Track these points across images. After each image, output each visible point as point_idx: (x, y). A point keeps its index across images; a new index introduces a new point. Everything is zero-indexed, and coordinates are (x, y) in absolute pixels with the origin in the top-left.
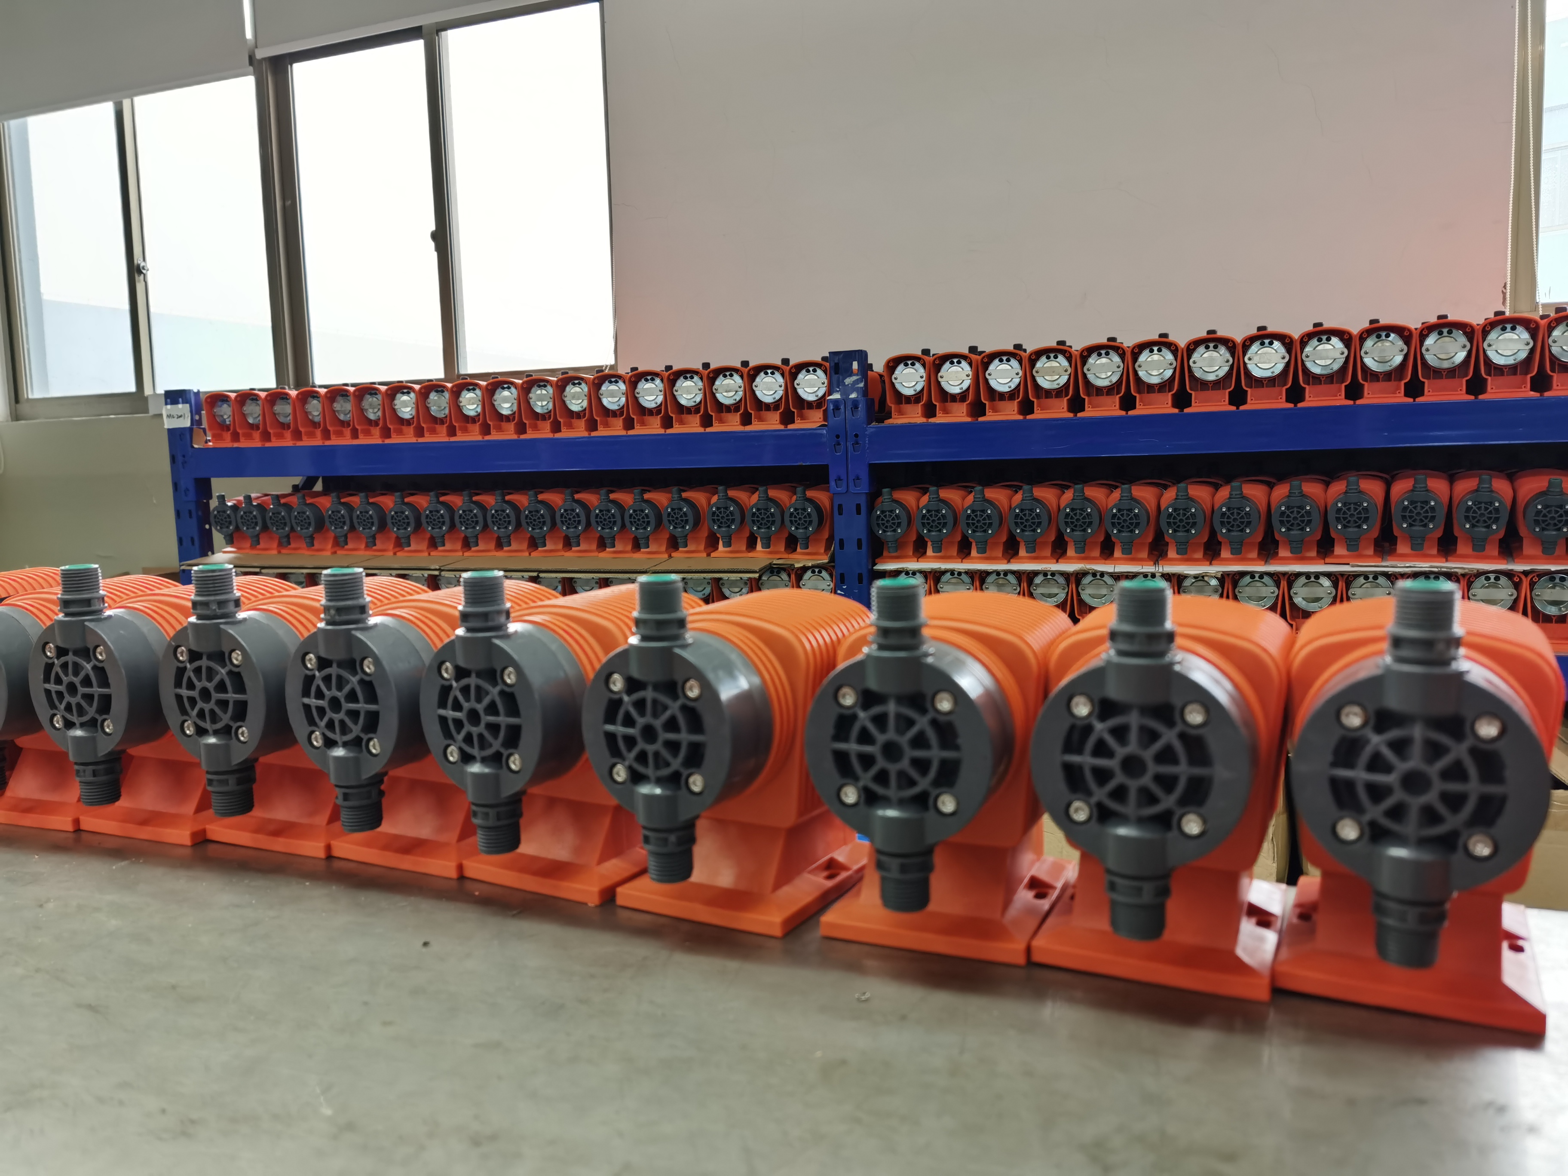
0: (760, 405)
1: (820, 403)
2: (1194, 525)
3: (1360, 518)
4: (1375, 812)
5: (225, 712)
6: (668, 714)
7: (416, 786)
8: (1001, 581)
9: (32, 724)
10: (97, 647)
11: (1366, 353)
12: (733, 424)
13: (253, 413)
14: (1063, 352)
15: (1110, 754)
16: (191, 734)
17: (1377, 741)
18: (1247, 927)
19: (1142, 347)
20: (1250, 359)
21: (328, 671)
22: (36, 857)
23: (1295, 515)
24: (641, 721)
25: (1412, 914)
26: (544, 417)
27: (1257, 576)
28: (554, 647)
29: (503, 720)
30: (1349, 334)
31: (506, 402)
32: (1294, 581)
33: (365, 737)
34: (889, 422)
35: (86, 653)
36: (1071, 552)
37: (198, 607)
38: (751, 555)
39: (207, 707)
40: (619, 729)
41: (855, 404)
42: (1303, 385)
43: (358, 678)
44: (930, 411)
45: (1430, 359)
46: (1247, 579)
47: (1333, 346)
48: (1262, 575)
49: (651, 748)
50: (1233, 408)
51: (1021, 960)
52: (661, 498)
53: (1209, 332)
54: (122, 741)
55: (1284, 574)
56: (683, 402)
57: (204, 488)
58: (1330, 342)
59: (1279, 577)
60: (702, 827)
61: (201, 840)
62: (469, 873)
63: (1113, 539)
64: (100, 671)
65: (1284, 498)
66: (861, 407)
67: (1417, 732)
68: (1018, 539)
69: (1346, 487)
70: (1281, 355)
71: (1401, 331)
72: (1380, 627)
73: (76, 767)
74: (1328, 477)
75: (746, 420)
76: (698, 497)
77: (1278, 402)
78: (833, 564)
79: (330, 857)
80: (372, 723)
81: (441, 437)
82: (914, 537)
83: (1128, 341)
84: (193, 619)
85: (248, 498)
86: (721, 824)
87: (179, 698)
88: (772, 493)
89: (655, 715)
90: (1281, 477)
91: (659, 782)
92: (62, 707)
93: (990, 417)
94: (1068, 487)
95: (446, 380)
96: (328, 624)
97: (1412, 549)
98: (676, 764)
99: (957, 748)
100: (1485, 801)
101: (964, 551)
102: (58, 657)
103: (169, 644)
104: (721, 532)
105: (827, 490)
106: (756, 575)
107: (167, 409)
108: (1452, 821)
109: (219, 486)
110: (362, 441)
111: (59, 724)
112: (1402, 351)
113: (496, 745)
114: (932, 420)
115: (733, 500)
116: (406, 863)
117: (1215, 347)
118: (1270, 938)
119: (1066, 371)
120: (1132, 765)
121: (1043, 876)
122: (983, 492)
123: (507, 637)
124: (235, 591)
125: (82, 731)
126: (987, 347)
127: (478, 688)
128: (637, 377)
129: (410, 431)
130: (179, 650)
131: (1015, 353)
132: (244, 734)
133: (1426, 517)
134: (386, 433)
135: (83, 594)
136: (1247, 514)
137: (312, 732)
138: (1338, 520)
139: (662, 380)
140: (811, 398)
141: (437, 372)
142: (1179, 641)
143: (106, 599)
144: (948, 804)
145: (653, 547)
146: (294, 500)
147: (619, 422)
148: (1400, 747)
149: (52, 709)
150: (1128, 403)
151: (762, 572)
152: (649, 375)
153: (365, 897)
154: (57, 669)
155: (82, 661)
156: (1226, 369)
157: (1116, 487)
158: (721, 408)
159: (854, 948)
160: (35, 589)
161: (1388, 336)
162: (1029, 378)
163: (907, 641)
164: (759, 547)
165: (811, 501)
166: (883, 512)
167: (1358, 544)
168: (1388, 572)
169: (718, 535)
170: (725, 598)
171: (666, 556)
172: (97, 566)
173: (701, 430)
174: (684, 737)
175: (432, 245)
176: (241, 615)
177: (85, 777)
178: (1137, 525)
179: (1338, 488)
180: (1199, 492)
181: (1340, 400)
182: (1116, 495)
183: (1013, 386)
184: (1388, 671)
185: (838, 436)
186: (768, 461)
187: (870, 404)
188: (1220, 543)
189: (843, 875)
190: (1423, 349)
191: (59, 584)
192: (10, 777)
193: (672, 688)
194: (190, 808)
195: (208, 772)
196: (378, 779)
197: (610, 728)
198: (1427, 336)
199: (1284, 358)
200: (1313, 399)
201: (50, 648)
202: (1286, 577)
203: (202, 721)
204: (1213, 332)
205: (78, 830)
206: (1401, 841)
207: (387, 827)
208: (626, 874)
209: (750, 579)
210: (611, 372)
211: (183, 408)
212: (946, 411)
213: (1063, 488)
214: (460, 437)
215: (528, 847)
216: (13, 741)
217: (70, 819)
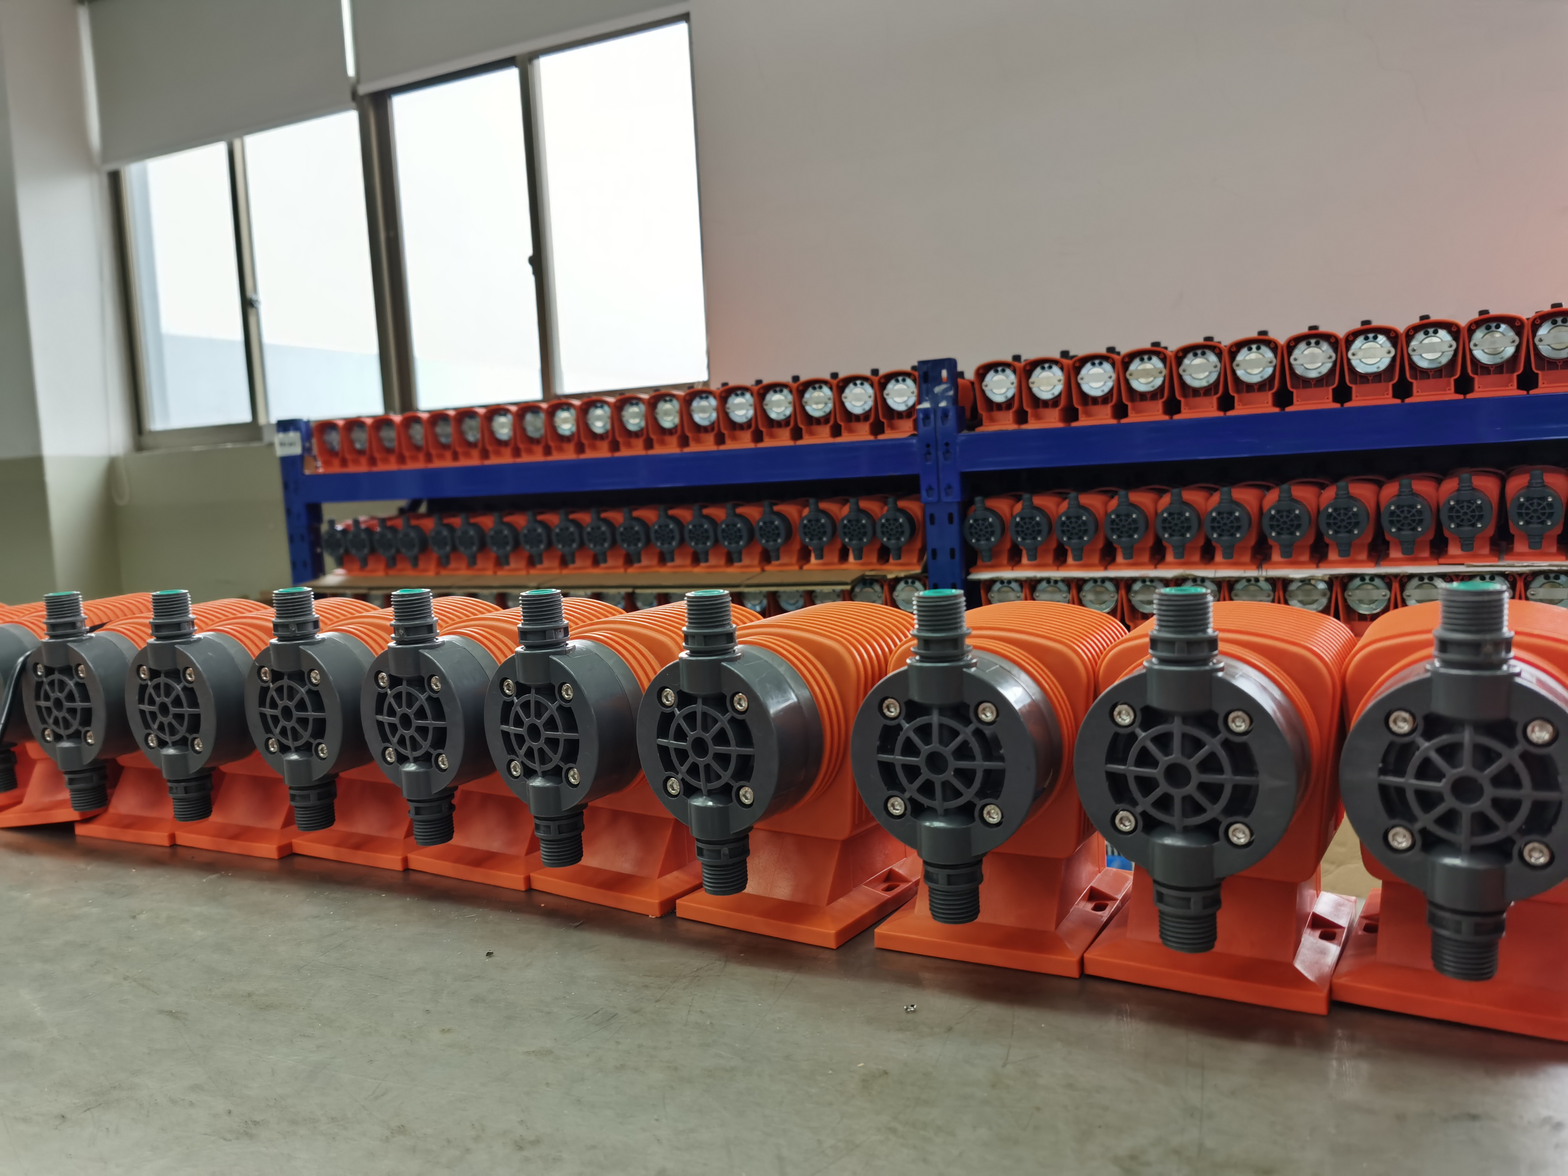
0: (850, 417)
1: (910, 412)
2: (1298, 527)
3: (1473, 517)
4: (1426, 820)
5: (306, 730)
6: (717, 726)
7: (487, 800)
8: (1098, 589)
9: (131, 745)
10: (187, 668)
11: (1475, 345)
12: (823, 437)
13: (360, 439)
14: (1157, 354)
15: (1154, 764)
16: (275, 751)
17: (1426, 747)
18: (1310, 939)
19: (1240, 345)
20: (1354, 354)
21: (399, 688)
22: (134, 870)
23: (1406, 514)
24: (692, 734)
25: (1466, 924)
26: (636, 434)
27: (1367, 578)
28: (610, 663)
29: (561, 734)
30: (1457, 326)
31: (599, 420)
32: (1406, 583)
33: (434, 753)
34: (980, 430)
35: (177, 674)
36: (1170, 557)
37: (279, 629)
38: (844, 566)
39: (289, 725)
40: (671, 743)
41: (945, 412)
42: (1410, 380)
43: (426, 695)
44: (1022, 417)
45: (1544, 349)
46: (1357, 582)
47: (1440, 339)
48: (1373, 577)
49: (701, 761)
50: (1337, 406)
51: (1074, 972)
52: (753, 512)
53: (1311, 328)
54: (211, 759)
55: (1396, 576)
56: (773, 416)
57: (314, 513)
58: (1437, 335)
59: (1390, 580)
60: (756, 839)
61: (287, 854)
62: (536, 885)
63: (1214, 543)
64: (190, 692)
65: (1394, 496)
66: (952, 414)
67: (1467, 737)
68: (1115, 545)
69: (1459, 484)
70: (1386, 350)
71: (1513, 322)
72: (1429, 631)
73: (169, 784)
74: (1440, 474)
75: (836, 431)
76: (790, 510)
77: (1385, 398)
78: (926, 574)
79: (407, 870)
80: (440, 739)
81: (537, 457)
82: (1008, 545)
83: (1226, 339)
84: (274, 641)
85: (356, 522)
86: (777, 835)
87: (263, 716)
88: (864, 504)
89: (706, 729)
90: (1392, 476)
91: (711, 794)
92: (155, 726)
93: (1083, 422)
94: (1165, 491)
95: (543, 401)
96: (398, 643)
97: (1530, 547)
98: (726, 776)
99: (1001, 759)
100: (1539, 807)
101: (1060, 558)
102: (151, 679)
103: (254, 665)
104: (812, 544)
105: (919, 499)
106: (848, 587)
107: (279, 437)
108: (1506, 829)
109: (329, 510)
110: (463, 462)
111: (153, 743)
112: (1513, 342)
113: (556, 759)
114: (1024, 427)
115: (825, 513)
116: (479, 875)
117: (1317, 343)
118: (1333, 949)
119: (1161, 372)
120: (1175, 774)
121: (1104, 888)
122: (1077, 499)
123: (565, 653)
124: (314, 613)
125: (175, 749)
126: (1079, 351)
127: (538, 703)
128: (728, 392)
129: (507, 451)
130: (263, 670)
131: (1108, 356)
132: (324, 750)
133: (1544, 514)
134: (485, 454)
135: (176, 618)
136: (1355, 514)
137: (386, 748)
138: (1451, 519)
139: (752, 394)
140: (902, 408)
141: (533, 392)
142: (1221, 646)
143: (195, 621)
144: (993, 815)
145: (746, 561)
146: (400, 523)
147: (710, 438)
148: (1450, 752)
149: (146, 729)
150: (1226, 403)
151: (855, 583)
152: (740, 390)
153: (435, 908)
154: (150, 690)
155: (174, 683)
156: (1329, 365)
157: (1216, 490)
158: (811, 420)
159: (908, 959)
160: (134, 614)
161: (1498, 327)
162: (1122, 383)
163: (950, 652)
164: (851, 558)
165: (903, 511)
166: (975, 520)
167: (1473, 544)
168: (1505, 572)
169: (810, 548)
170: (784, 611)
171: (758, 570)
172: (187, 591)
173: (791, 443)
174: (734, 750)
175: (529, 269)
176: (320, 636)
177: (177, 793)
178: (1238, 528)
179: (1450, 485)
180: (1304, 493)
181: (1450, 395)
182: (1216, 498)
183: (1106, 389)
184: (1435, 673)
185: (928, 446)
186: (864, 472)
187: (960, 412)
188: (1327, 546)
189: (903, 886)
190: (1536, 340)
191: (149, 611)
192: (112, 795)
193: (721, 702)
194: (277, 823)
195: (291, 788)
196: (448, 794)
197: (663, 741)
198: (1540, 325)
199: (1389, 352)
200: (1421, 394)
201: (144, 670)
202: (1399, 578)
203: (284, 738)
204: (1315, 328)
205: (174, 845)
206: (1454, 850)
207: (457, 840)
208: (688, 887)
209: (843, 591)
210: (705, 388)
211: (294, 436)
212: (1038, 417)
213: (1161, 492)
214: (556, 457)
215: (589, 860)
216: (114, 761)
217: (166, 834)
